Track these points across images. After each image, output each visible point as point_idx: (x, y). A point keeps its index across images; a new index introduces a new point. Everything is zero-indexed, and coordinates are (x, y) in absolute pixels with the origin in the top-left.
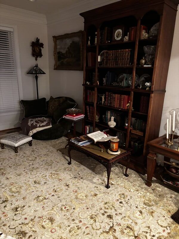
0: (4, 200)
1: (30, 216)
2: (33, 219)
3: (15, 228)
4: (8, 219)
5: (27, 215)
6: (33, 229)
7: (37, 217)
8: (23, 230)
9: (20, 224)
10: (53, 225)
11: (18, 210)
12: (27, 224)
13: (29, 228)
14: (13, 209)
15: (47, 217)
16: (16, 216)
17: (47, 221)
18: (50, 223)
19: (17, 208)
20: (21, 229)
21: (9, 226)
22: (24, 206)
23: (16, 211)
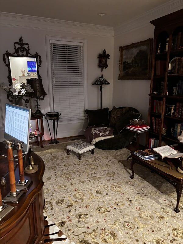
0: (69, 205)
1: (92, 226)
2: (96, 230)
3: (78, 235)
4: (73, 224)
5: (89, 224)
6: (96, 240)
7: (99, 229)
8: (86, 239)
9: (83, 233)
10: (115, 241)
11: (81, 217)
12: (90, 234)
13: (92, 239)
14: (76, 216)
15: (109, 231)
16: (79, 223)
17: (109, 235)
18: (112, 238)
19: (80, 215)
20: (84, 238)
21: (73, 232)
22: (87, 215)
23: (80, 218)
